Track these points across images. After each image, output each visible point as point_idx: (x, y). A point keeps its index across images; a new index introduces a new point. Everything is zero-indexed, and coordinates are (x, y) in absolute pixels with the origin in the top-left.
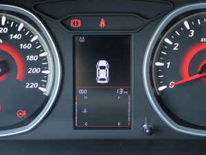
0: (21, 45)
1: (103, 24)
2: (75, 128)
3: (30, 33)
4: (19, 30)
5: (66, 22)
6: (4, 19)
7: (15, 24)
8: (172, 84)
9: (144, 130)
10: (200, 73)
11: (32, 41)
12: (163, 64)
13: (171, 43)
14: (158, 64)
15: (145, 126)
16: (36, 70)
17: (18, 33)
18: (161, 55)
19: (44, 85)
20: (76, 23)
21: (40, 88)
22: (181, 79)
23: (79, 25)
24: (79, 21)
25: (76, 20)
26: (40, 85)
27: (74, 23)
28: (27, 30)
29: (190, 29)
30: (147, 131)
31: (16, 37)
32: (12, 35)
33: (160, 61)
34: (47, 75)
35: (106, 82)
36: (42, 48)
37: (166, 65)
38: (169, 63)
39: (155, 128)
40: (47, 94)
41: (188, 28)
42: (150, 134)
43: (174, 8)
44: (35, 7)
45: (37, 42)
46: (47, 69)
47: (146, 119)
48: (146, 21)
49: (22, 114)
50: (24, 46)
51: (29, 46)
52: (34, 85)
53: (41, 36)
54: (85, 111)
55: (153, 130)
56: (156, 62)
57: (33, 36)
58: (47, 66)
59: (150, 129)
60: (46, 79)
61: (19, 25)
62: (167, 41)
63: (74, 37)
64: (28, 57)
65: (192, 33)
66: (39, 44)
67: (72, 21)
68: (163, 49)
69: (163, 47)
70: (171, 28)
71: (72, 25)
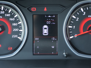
0: (10, 19)
1: (45, 9)
2: (34, 55)
3: (14, 14)
4: (9, 12)
5: (29, 9)
6: (2, 8)
7: (7, 9)
8: (76, 36)
9: (63, 55)
10: (88, 30)
11: (15, 17)
12: (72, 27)
13: (75, 18)
14: (70, 27)
15: (64, 53)
16: (17, 30)
17: (9, 13)
18: (71, 23)
19: (20, 36)
20: (34, 9)
21: (18, 37)
22: (80, 33)
23: (35, 10)
24: (35, 8)
25: (34, 8)
26: (18, 36)
27: (33, 9)
28: (12, 12)
29: (84, 12)
30: (65, 56)
31: (8, 15)
32: (6, 15)
33: (70, 25)
34: (21, 32)
35: (47, 35)
36: (19, 20)
37: (73, 27)
38: (74, 27)
39: (68, 54)
40: (21, 40)
41: (83, 11)
42: (66, 57)
43: (76, 3)
44: (16, 2)
45: (17, 18)
46: (21, 29)
47: (64, 51)
48: (64, 8)
49: (11, 49)
50: (11, 19)
51: (13, 19)
52: (16, 36)
53: (19, 15)
54: (38, 47)
55: (68, 55)
56: (69, 26)
57: (15, 15)
58: (21, 28)
59: (67, 55)
60: (21, 33)
61: (9, 10)
62: (74, 17)
63: (33, 15)
64: (13, 24)
65: (85, 14)
66: (18, 18)
67: (32, 8)
68: (72, 20)
69: (72, 19)
70: (75, 11)
71: (32, 10)
